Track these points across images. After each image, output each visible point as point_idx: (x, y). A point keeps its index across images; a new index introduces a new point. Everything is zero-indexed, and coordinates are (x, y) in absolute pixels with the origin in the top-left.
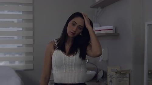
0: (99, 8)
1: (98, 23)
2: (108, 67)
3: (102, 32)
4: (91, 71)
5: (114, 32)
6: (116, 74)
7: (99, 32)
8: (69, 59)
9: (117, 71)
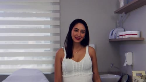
0: (124, 13)
1: (122, 28)
2: (133, 71)
3: (127, 37)
4: (115, 75)
5: (139, 37)
6: (141, 79)
7: (124, 37)
8: (78, 65)
9: (143, 76)
